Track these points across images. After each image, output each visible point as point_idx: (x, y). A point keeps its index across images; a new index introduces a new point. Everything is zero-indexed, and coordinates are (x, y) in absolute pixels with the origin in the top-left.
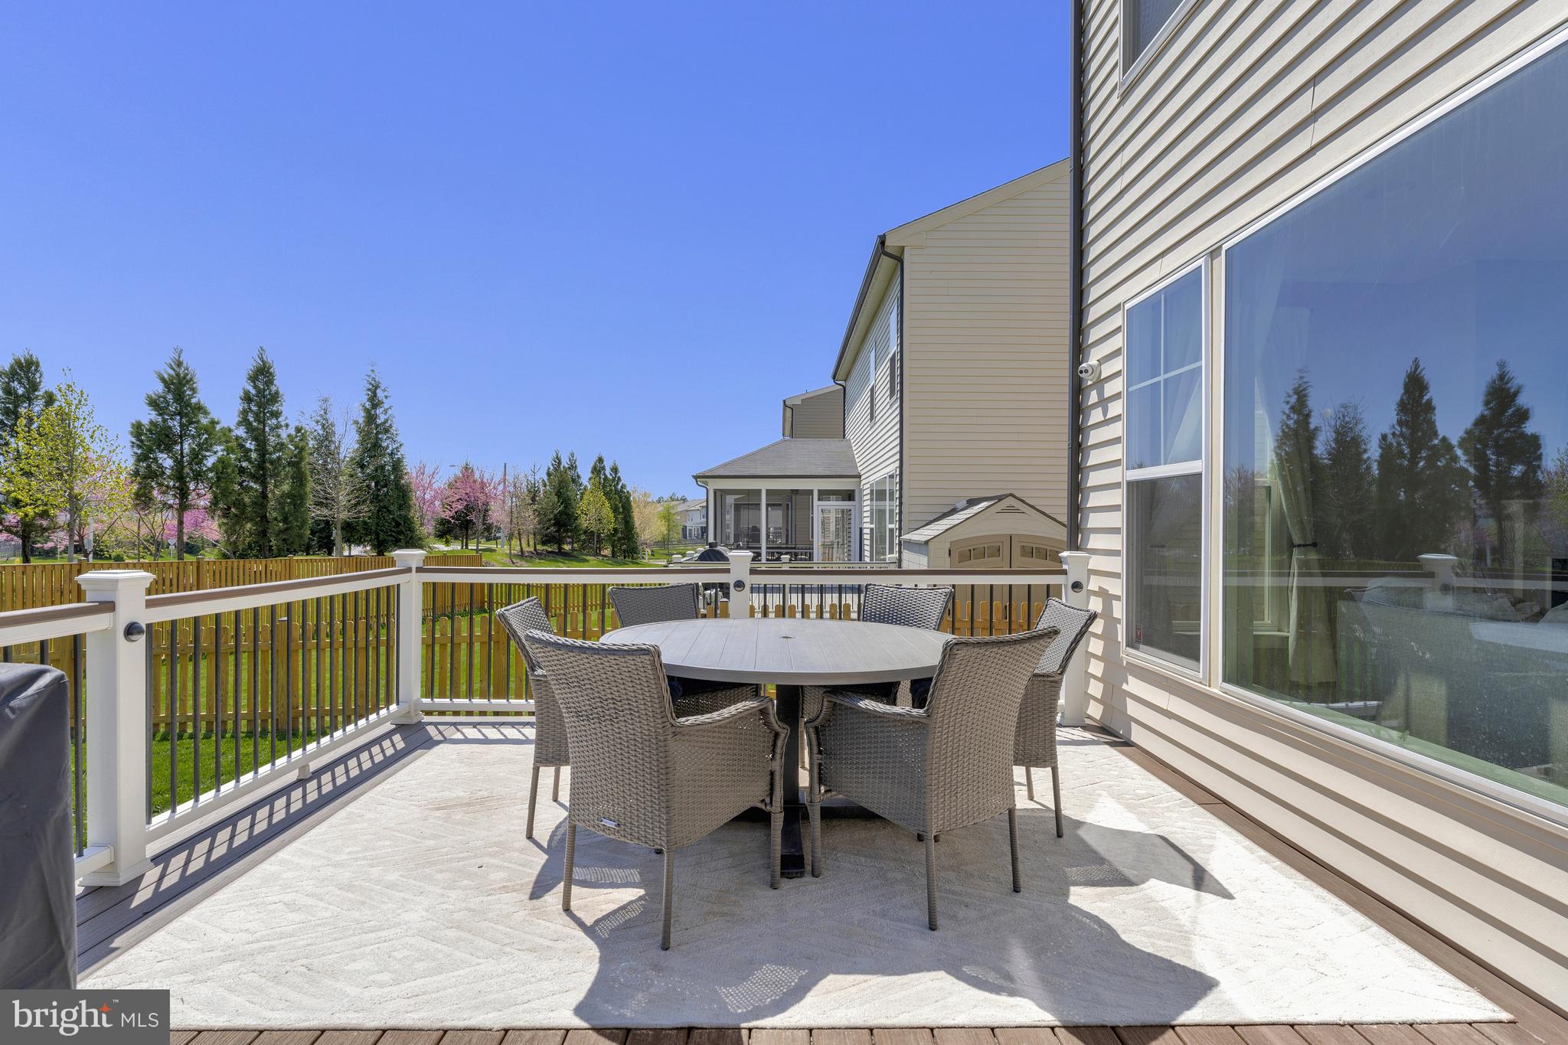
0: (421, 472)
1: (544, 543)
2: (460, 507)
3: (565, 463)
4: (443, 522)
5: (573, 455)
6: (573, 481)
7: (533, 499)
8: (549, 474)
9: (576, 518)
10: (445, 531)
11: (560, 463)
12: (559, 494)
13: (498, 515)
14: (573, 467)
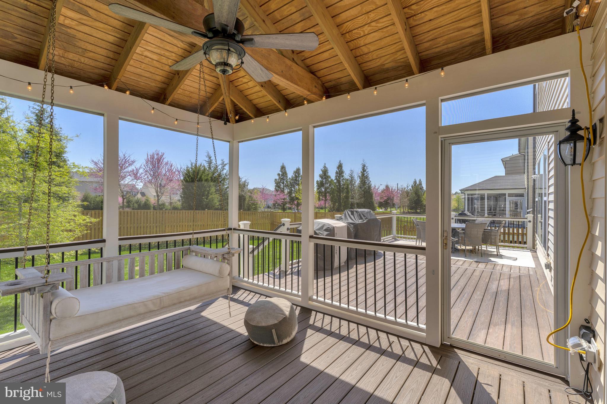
0: (375, 188)
1: (411, 209)
2: (385, 198)
3: (418, 182)
4: (380, 203)
5: (420, 180)
6: (421, 189)
7: (407, 195)
8: (412, 187)
9: (422, 201)
10: (381, 205)
11: (416, 183)
12: (416, 194)
13: (396, 200)
14: (420, 184)
